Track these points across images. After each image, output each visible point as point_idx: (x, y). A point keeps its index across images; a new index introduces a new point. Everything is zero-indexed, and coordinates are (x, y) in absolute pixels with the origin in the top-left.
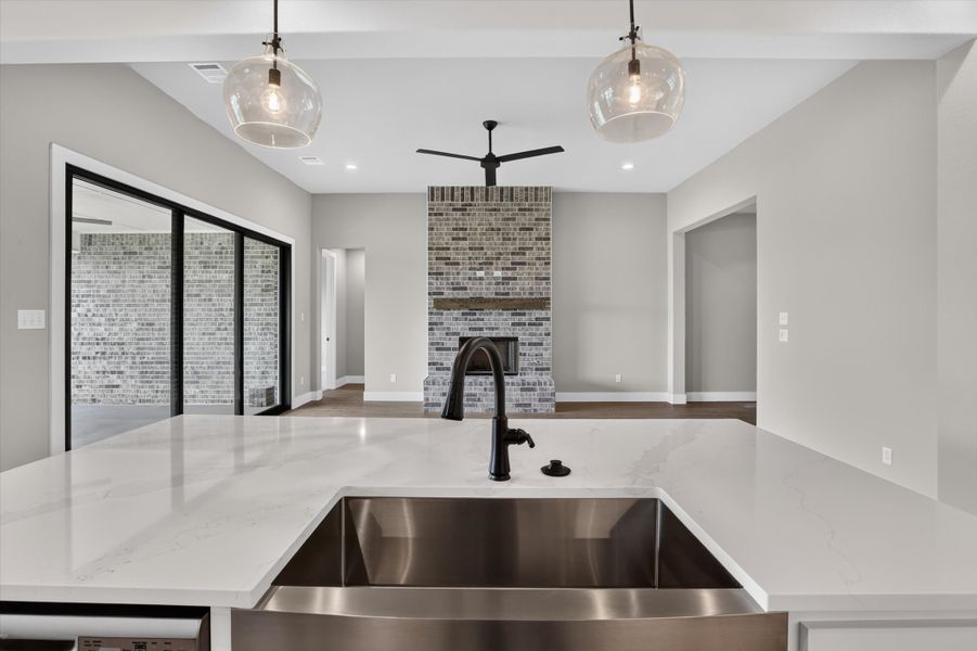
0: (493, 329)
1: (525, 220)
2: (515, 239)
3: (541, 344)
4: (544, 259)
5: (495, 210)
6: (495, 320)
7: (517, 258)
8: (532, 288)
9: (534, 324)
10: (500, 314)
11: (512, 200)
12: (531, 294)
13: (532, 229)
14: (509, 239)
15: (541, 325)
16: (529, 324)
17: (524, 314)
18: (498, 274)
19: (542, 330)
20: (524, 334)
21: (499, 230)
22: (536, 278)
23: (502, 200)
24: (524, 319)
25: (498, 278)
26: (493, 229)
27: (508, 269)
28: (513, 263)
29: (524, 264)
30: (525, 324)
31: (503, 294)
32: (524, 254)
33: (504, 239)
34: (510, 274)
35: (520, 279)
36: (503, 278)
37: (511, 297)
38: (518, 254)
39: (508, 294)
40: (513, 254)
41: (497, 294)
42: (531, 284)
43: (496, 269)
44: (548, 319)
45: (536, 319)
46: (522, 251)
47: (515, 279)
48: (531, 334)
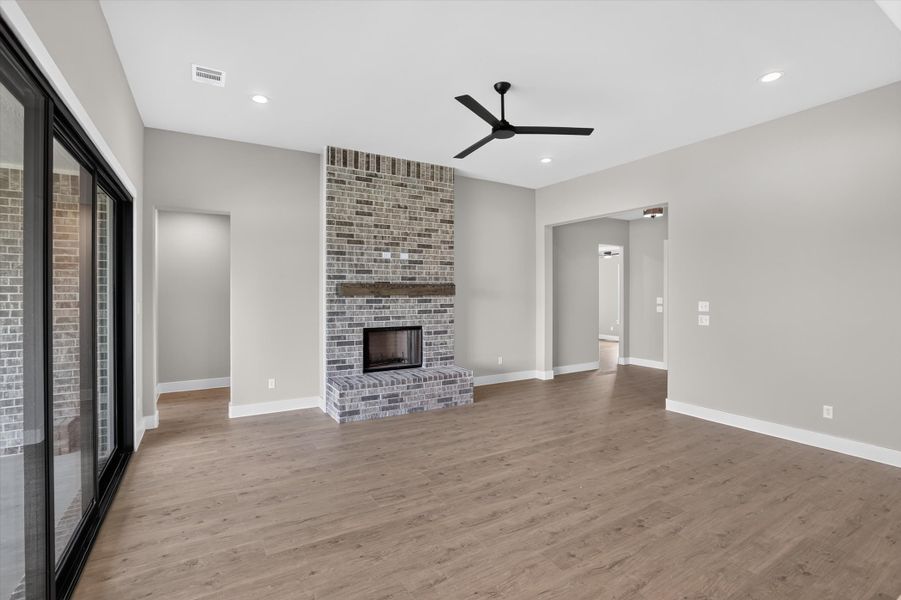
0: (399, 318)
1: (430, 200)
2: (421, 219)
3: (446, 332)
4: (448, 242)
5: (402, 185)
6: (402, 307)
7: (424, 241)
8: (437, 273)
9: (439, 312)
10: (407, 301)
11: (419, 177)
12: (437, 279)
13: (437, 210)
14: (416, 219)
15: (445, 311)
16: (435, 312)
17: (430, 301)
18: (405, 256)
19: (446, 317)
20: (430, 322)
21: (406, 207)
22: (442, 263)
23: (409, 175)
24: (430, 306)
25: (403, 261)
26: (399, 207)
27: (415, 251)
28: (419, 246)
29: (429, 247)
30: (430, 312)
31: (410, 279)
32: (430, 236)
33: (411, 218)
34: (416, 257)
35: (427, 263)
36: (410, 262)
37: (417, 282)
38: (425, 236)
39: (414, 279)
40: (419, 235)
41: (403, 279)
42: (435, 269)
43: (403, 251)
44: (452, 306)
45: (442, 306)
46: (428, 233)
47: (421, 262)
48: (437, 322)
